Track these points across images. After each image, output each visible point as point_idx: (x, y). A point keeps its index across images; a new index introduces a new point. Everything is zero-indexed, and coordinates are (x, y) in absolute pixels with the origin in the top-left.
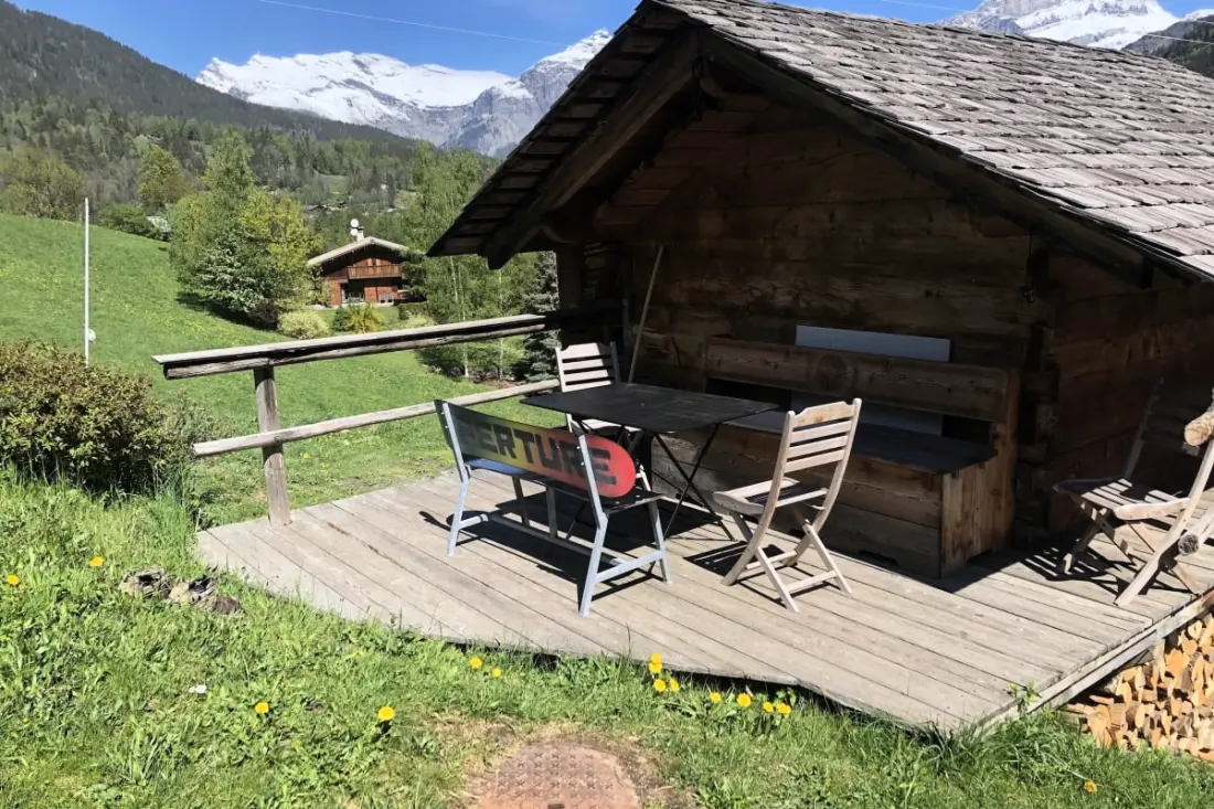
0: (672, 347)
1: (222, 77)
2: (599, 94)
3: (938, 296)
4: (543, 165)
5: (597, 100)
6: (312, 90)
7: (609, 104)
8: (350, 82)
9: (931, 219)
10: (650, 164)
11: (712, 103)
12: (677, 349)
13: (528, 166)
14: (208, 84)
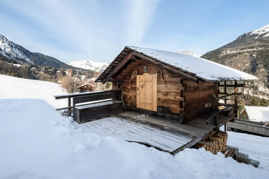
0: (128, 95)
1: (69, 63)
2: (119, 60)
3: (167, 86)
4: (110, 70)
5: (118, 61)
6: (81, 65)
7: (120, 61)
8: (86, 64)
9: (165, 76)
10: (126, 69)
11: (134, 61)
12: (129, 95)
13: (109, 70)
14: (68, 64)
